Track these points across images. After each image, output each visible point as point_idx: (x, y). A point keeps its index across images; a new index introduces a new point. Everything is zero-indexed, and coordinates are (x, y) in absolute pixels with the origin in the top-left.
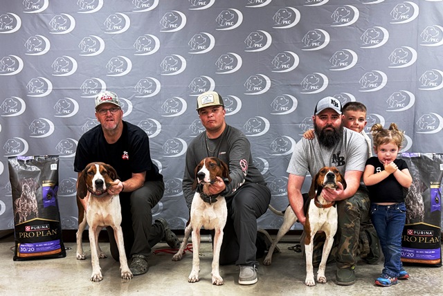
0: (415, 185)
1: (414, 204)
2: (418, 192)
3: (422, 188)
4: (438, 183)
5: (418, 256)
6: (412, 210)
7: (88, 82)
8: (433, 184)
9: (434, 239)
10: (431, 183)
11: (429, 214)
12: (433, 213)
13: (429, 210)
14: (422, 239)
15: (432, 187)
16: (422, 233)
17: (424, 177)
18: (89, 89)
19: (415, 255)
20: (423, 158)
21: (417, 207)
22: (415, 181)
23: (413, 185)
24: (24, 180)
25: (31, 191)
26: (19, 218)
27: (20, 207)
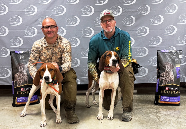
0: (169, 65)
1: (169, 74)
2: (170, 69)
3: (172, 67)
4: (179, 64)
5: (171, 100)
7: (28, 7)
8: (177, 65)
9: (178, 92)
10: (176, 64)
11: (176, 79)
12: (177, 79)
13: (176, 77)
14: (173, 92)
15: (177, 66)
16: (173, 89)
17: (172, 61)
18: (28, 11)
19: (169, 100)
20: (171, 53)
21: (171, 76)
22: (169, 64)
23: (168, 66)
24: (19, 64)
25: (24, 70)
26: (17, 84)
27: (18, 78)
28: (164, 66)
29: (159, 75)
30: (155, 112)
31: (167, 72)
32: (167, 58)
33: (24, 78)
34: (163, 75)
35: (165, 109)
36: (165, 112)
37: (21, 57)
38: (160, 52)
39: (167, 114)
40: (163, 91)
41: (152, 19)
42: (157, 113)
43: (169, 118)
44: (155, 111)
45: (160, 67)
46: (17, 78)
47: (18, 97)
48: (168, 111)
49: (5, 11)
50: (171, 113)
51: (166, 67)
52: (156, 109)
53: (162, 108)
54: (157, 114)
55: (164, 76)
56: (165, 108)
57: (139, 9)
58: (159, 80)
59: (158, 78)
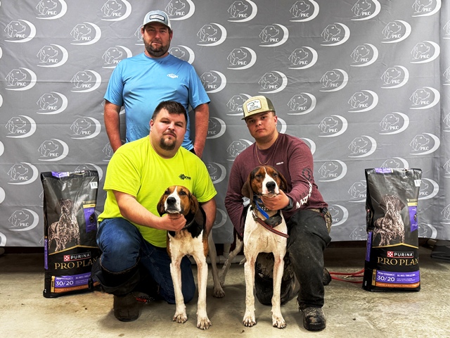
0: (393, 202)
1: (393, 223)
2: (395, 210)
3: (400, 205)
4: (415, 200)
5: (399, 280)
6: (392, 230)
8: (410, 202)
9: (414, 260)
10: (408, 200)
11: (409, 234)
12: (412, 232)
13: (409, 229)
14: (402, 261)
15: (409, 204)
16: (403, 255)
17: (399, 194)
19: (396, 280)
20: (396, 174)
21: (397, 226)
22: (392, 198)
23: (391, 203)
24: (61, 201)
25: (71, 213)
26: (56, 246)
27: (58, 233)
28: (381, 205)
29: (372, 223)
30: (365, 309)
31: (389, 217)
32: (389, 187)
33: (70, 232)
34: (381, 223)
35: (386, 301)
36: (387, 308)
37: (65, 184)
38: (373, 173)
39: (392, 311)
40: (380, 259)
41: (353, 98)
42: (370, 309)
43: (396, 322)
44: (364, 306)
45: (374, 207)
46: (56, 232)
47: (56, 276)
48: (393, 306)
49: (28, 83)
50: (400, 309)
51: (387, 206)
52: (367, 300)
53: (380, 298)
54: (371, 313)
55: (383, 225)
56: (386, 298)
57: (324, 78)
58: (372, 234)
59: (371, 229)
